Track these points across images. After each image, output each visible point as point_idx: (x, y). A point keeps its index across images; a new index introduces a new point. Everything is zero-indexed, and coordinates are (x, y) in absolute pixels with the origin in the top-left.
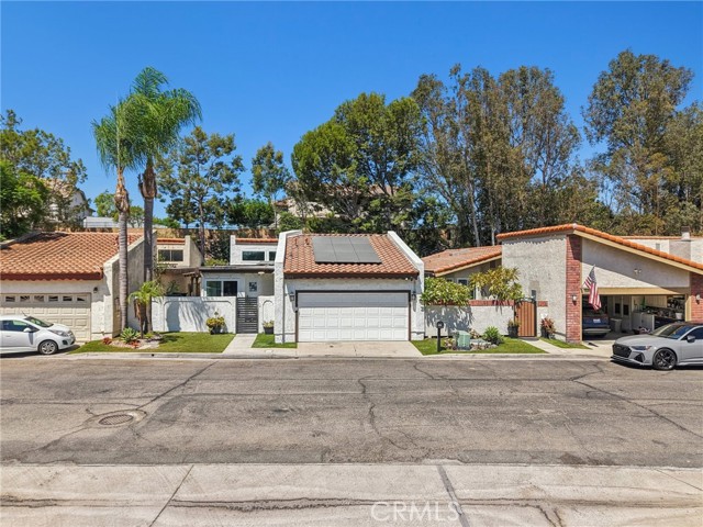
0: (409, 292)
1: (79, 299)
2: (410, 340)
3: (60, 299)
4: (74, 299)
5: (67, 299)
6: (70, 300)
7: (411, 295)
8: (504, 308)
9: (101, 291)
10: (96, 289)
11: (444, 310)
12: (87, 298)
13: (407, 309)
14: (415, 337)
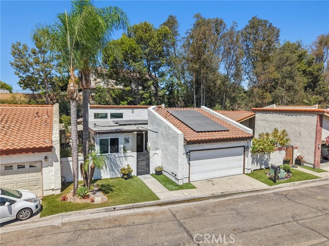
0: (244, 146)
1: (31, 166)
2: (244, 173)
3: (15, 167)
4: (27, 166)
5: (21, 167)
6: (24, 167)
7: (246, 148)
8: (282, 151)
9: (50, 159)
10: (46, 158)
11: (259, 155)
12: (38, 165)
13: (243, 156)
14: (246, 171)
